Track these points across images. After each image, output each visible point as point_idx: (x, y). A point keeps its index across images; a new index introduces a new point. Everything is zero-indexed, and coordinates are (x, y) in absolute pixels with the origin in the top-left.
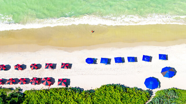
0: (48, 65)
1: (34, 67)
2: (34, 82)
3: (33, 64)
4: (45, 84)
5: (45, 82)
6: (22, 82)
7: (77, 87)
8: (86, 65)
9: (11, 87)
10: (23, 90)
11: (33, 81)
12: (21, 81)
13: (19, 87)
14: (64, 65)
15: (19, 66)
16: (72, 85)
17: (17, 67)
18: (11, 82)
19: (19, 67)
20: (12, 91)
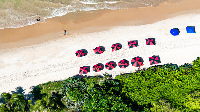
0: (131, 44)
1: (116, 47)
2: (123, 65)
3: (115, 45)
4: (136, 65)
5: (136, 63)
6: (110, 67)
7: (169, 64)
8: (170, 37)
9: (97, 75)
10: (112, 75)
11: (121, 64)
12: (108, 66)
13: (107, 73)
14: (149, 41)
15: (100, 49)
16: (163, 62)
17: (97, 50)
18: (97, 69)
19: (99, 51)
20: (103, 78)
